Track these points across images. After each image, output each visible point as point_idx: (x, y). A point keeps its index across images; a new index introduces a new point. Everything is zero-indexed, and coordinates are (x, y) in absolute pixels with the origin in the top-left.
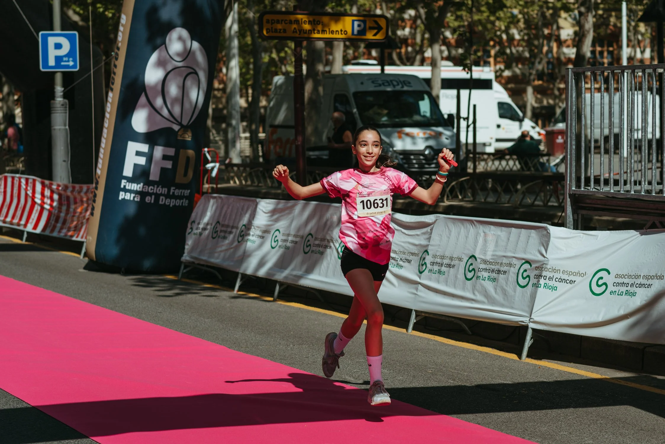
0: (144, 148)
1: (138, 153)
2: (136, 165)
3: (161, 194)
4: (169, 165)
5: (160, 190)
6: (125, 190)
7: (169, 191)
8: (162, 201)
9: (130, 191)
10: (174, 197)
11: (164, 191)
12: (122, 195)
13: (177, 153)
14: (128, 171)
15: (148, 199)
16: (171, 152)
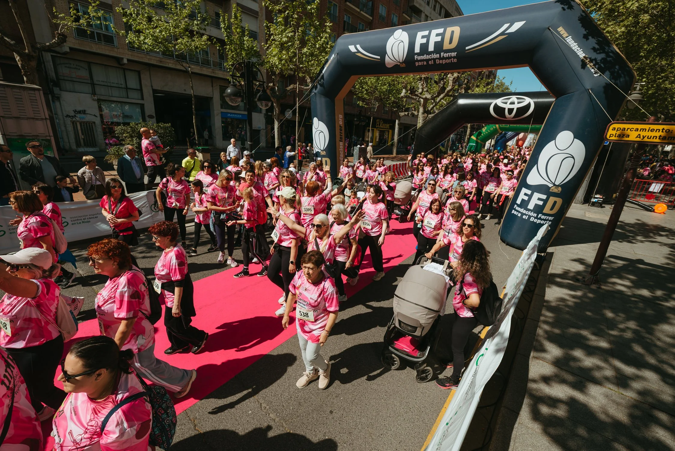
0: (529, 192)
1: (526, 194)
2: (523, 200)
3: (532, 216)
4: (541, 203)
5: (532, 214)
6: (515, 210)
7: (538, 215)
8: (532, 219)
9: (517, 211)
10: (540, 219)
11: (535, 215)
12: (513, 212)
13: (548, 199)
14: (519, 201)
15: (524, 217)
16: (544, 197)
